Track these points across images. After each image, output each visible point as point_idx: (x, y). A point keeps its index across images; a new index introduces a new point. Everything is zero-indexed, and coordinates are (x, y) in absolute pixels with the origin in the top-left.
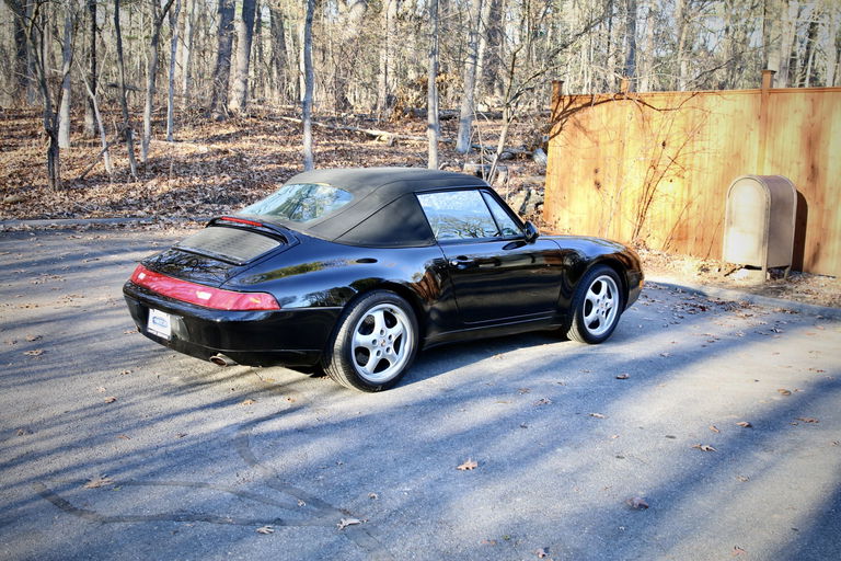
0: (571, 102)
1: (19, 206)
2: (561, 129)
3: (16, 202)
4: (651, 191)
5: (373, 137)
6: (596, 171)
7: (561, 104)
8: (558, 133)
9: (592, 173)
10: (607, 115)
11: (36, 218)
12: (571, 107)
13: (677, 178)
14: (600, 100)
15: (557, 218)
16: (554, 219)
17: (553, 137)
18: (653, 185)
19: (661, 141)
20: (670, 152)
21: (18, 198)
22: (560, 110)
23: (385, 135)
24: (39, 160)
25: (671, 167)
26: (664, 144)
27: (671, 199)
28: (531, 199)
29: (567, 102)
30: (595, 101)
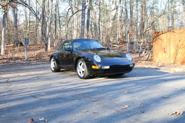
0: (158, 34)
1: (39, 60)
2: (156, 40)
3: (39, 59)
4: (177, 52)
5: (115, 47)
6: (164, 49)
7: (155, 34)
8: (155, 41)
9: (163, 49)
10: (166, 35)
11: (42, 62)
12: (158, 35)
13: (183, 48)
14: (164, 32)
15: (156, 60)
16: (155, 60)
17: (154, 42)
18: (178, 50)
19: (179, 40)
20: (181, 43)
21: (39, 58)
22: (155, 36)
23: (118, 46)
24: (44, 52)
25: (182, 46)
26: (180, 41)
27: (182, 53)
28: (150, 56)
29: (157, 34)
30: (163, 33)
